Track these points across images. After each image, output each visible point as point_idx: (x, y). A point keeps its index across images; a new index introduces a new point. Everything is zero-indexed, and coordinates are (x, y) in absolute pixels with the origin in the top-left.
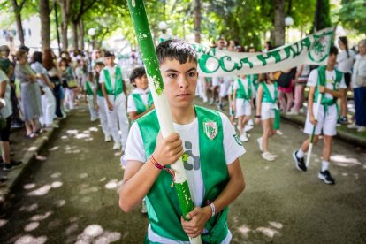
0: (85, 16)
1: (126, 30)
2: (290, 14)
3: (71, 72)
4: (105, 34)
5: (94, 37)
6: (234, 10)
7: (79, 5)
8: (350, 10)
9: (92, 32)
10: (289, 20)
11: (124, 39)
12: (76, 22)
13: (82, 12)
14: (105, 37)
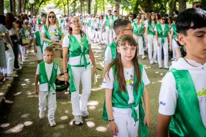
3: (23, 33)
4: (41, 4)
11: (56, 7)
14: (42, 5)
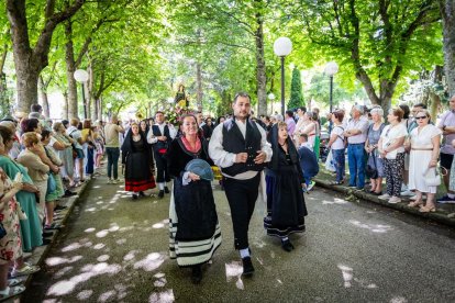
0: (104, 93)
1: (139, 103)
2: (272, 90)
5: (110, 110)
6: (229, 87)
7: (99, 83)
8: (319, 87)
9: (109, 106)
10: (271, 96)
12: (96, 98)
13: (102, 89)
